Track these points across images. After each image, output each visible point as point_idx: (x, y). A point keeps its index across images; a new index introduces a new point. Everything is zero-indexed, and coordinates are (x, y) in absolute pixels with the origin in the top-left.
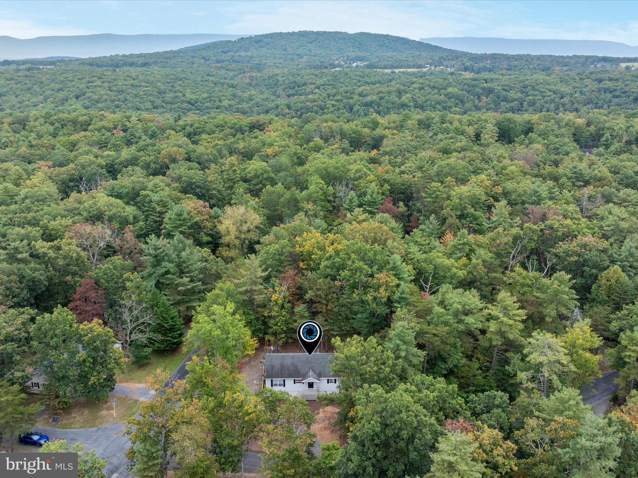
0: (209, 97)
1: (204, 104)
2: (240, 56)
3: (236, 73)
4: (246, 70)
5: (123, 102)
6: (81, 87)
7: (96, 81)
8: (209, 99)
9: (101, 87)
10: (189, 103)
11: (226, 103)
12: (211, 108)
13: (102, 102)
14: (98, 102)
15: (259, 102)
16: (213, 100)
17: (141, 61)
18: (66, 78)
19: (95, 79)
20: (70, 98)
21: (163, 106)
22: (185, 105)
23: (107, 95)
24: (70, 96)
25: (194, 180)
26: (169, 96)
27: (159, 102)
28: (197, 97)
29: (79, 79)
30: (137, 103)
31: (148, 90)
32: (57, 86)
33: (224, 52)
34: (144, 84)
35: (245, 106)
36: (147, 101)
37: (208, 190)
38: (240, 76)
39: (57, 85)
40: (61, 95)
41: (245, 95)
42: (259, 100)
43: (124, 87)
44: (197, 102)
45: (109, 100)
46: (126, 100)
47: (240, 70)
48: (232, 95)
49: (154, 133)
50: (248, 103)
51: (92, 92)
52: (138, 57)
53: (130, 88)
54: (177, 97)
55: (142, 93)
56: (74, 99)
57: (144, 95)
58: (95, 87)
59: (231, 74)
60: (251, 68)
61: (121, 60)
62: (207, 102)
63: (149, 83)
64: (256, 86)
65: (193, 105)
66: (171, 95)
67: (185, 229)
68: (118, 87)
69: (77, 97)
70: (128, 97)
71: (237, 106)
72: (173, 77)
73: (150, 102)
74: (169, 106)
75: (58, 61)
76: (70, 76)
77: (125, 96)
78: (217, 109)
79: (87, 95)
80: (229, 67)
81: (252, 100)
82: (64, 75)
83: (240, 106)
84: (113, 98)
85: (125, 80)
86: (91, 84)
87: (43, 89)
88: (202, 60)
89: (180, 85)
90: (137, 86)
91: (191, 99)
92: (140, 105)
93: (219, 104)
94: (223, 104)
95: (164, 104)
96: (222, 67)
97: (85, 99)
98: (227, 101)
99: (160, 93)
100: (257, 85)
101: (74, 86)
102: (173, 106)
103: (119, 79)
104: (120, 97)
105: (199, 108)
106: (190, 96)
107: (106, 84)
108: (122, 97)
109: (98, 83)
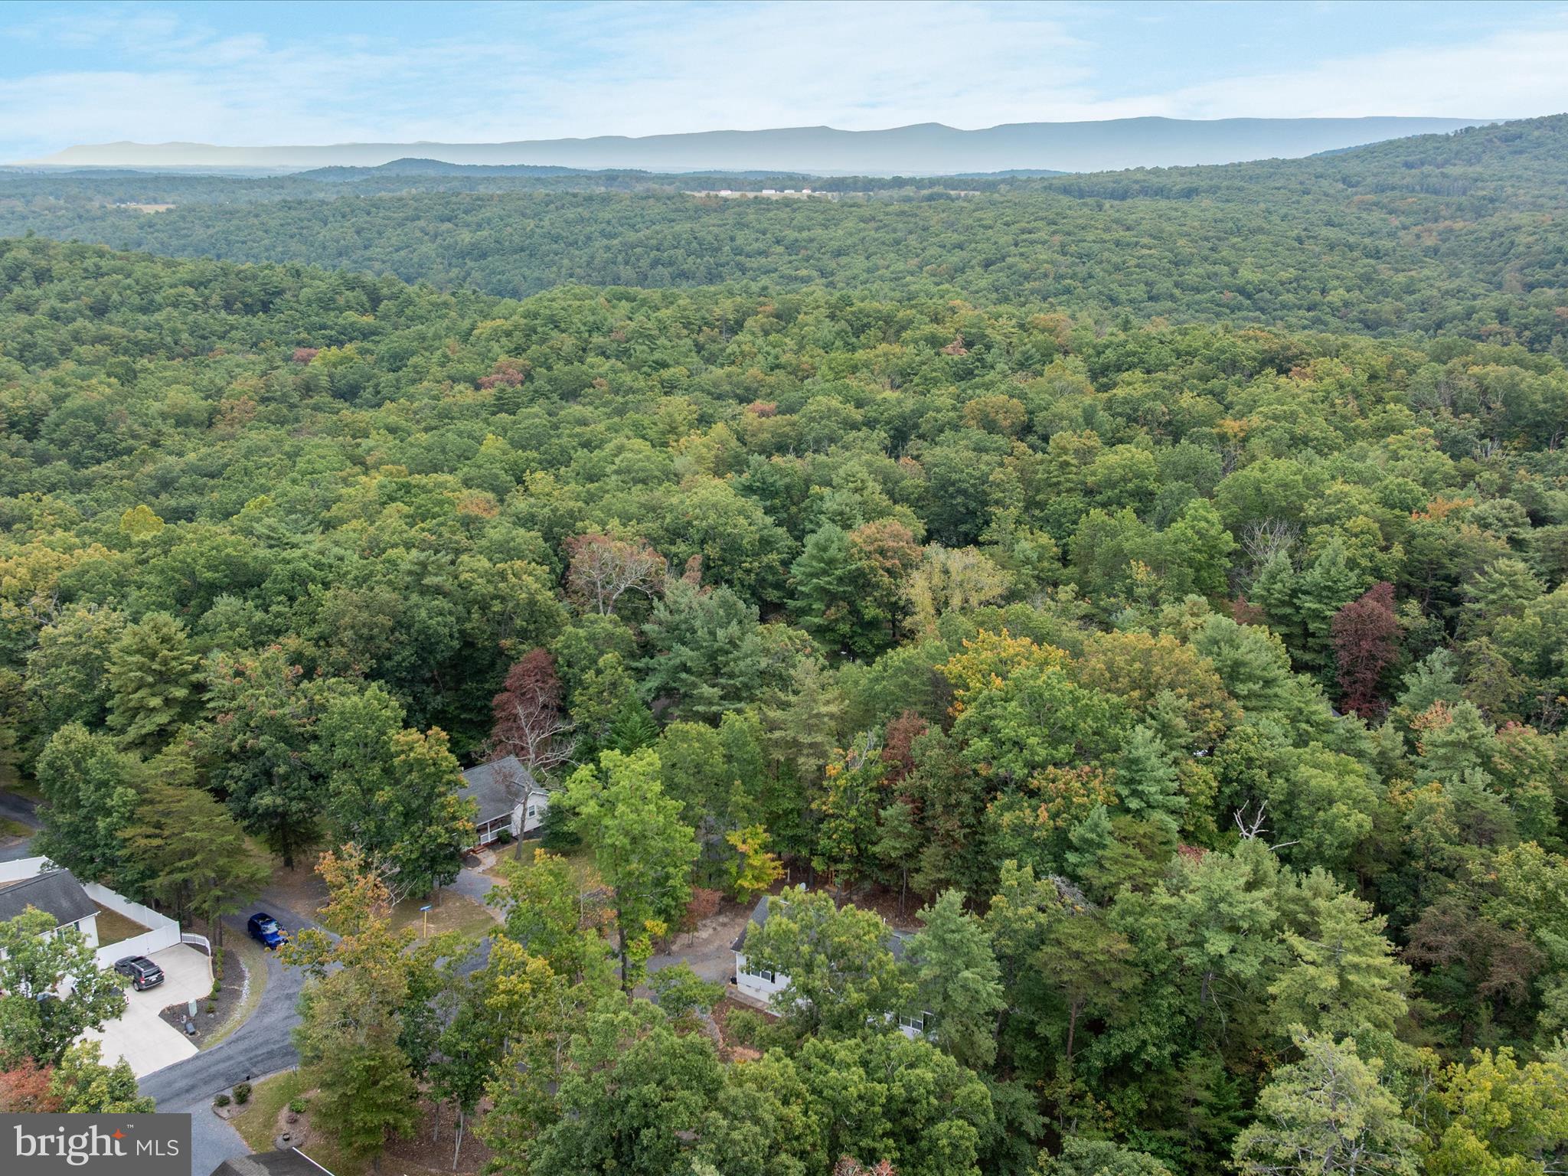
0: (1297, 280)
1: (1278, 295)
2: (1444, 176)
3: (1408, 221)
4: (1443, 213)
5: (1084, 281)
6: (1002, 241)
7: (1039, 229)
8: (1295, 285)
9: (1044, 243)
10: (1241, 291)
11: (1337, 296)
12: (1295, 305)
13: (1035, 280)
14: (1027, 277)
15: (1432, 297)
16: (1305, 288)
17: (1182, 183)
18: (981, 219)
19: (1040, 224)
20: (972, 267)
21: (1172, 297)
22: (1228, 296)
23: (1052, 262)
24: (974, 262)
25: (955, 476)
26: (1193, 274)
27: (1165, 285)
28: (1265, 277)
29: (1007, 224)
30: (1114, 286)
31: (1151, 256)
32: (956, 238)
33: (1409, 166)
34: (1145, 240)
35: (1387, 306)
36: (1139, 281)
37: (985, 503)
38: (1416, 230)
39: (955, 236)
40: (955, 258)
41: (1401, 278)
42: (1435, 292)
43: (1096, 247)
44: (1261, 291)
45: (1052, 276)
46: (1091, 276)
47: (1427, 211)
48: (1361, 277)
49: (1027, 360)
50: (1399, 299)
51: (1022, 255)
52: (1182, 175)
53: (1109, 250)
54: (1216, 274)
55: (1133, 262)
56: (978, 269)
57: (1138, 266)
58: (1032, 242)
59: (1395, 222)
60: (1460, 208)
61: (1136, 182)
62: (1288, 291)
63: (1159, 238)
64: (1448, 255)
65: (1249, 296)
66: (1201, 271)
67: (830, 583)
68: (1082, 244)
69: (987, 265)
70: (1097, 270)
71: (1363, 307)
72: (1230, 224)
73: (1146, 284)
74: (1187, 298)
75: (1003, 181)
76: (988, 216)
77: (1091, 267)
78: (1309, 310)
79: (1009, 260)
80: (1397, 203)
81: (1413, 292)
82: (977, 214)
83: (1371, 307)
84: (1063, 270)
85: (1107, 230)
86: (1025, 236)
87: (925, 244)
88: (1340, 186)
89: (1233, 246)
90: (1128, 245)
91: (1248, 282)
92: (1120, 289)
93: (1319, 297)
94: (1329, 298)
95: (1177, 292)
96: (1376, 204)
97: (1001, 270)
98: (1341, 291)
99: (1176, 264)
100: (1453, 253)
101: (988, 239)
102: (1198, 297)
103: (1092, 226)
104: (1078, 269)
105: (1262, 304)
106: (1247, 274)
107: (1058, 238)
108: (1083, 271)
109: (1042, 235)
